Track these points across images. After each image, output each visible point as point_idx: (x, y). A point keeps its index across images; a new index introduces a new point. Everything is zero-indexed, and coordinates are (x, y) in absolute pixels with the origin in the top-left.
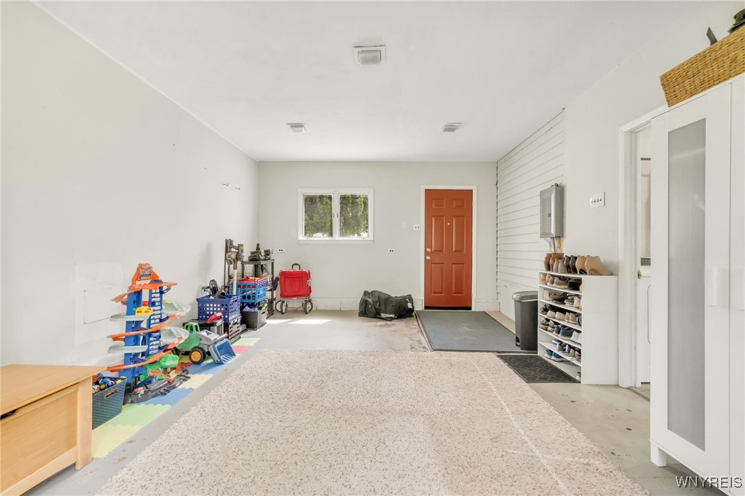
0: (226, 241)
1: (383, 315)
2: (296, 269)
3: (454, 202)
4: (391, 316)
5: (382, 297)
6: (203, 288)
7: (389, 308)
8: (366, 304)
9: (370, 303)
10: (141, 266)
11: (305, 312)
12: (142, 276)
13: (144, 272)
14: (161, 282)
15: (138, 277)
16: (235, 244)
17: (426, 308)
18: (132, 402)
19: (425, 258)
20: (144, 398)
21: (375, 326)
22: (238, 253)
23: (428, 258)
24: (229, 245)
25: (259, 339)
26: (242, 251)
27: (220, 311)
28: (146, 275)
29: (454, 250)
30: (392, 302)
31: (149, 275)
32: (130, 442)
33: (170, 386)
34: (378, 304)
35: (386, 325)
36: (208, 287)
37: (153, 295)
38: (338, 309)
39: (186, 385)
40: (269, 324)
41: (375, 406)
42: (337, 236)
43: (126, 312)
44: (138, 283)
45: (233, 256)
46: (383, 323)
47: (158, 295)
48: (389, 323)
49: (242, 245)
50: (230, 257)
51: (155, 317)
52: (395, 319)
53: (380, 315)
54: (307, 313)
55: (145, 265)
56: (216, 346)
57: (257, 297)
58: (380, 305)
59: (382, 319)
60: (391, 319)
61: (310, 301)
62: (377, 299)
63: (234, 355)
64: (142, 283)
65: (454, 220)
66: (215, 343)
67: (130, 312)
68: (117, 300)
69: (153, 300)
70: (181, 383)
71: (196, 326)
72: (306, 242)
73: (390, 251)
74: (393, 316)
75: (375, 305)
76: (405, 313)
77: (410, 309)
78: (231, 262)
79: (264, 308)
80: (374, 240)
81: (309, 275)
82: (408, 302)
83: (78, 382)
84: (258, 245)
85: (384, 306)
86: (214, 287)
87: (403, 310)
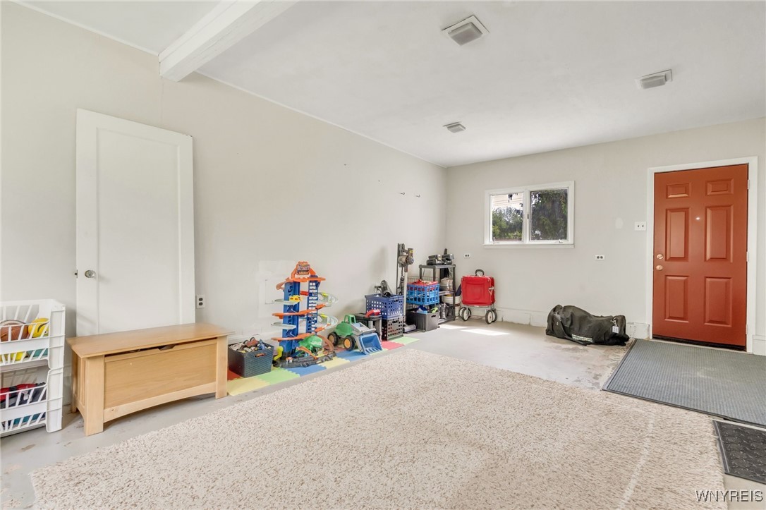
0: (399, 245)
1: (575, 337)
2: (480, 275)
3: (710, 187)
4: (586, 339)
5: (577, 314)
6: (375, 287)
7: (585, 329)
8: (553, 320)
9: (558, 320)
10: (300, 264)
11: (485, 322)
12: (301, 271)
13: (303, 268)
14: (317, 277)
15: (298, 272)
16: (406, 249)
17: (655, 337)
18: (282, 367)
19: (654, 268)
20: (290, 366)
21: (557, 348)
22: (408, 257)
23: (658, 267)
24: (401, 249)
25: (417, 340)
26: (412, 255)
27: (379, 308)
28: (304, 271)
29: (708, 256)
30: (590, 322)
31: (307, 271)
32: (254, 392)
33: (314, 361)
34: (569, 322)
35: (573, 350)
36: (380, 287)
37: (311, 288)
38: (528, 323)
39: (326, 364)
40: (442, 329)
41: (449, 427)
42: (527, 240)
43: (283, 298)
44: (296, 276)
45: (404, 259)
46: (571, 346)
47: (315, 288)
48: (581, 347)
49: (412, 249)
50: (401, 260)
51: (314, 305)
52: (590, 343)
53: (571, 337)
54: (489, 323)
55: (303, 263)
56: (362, 337)
57: (426, 300)
58: (572, 324)
59: (574, 341)
60: (586, 344)
61: (494, 311)
62: (569, 316)
63: (381, 349)
64: (301, 277)
65: (709, 212)
66: (362, 335)
67: (286, 299)
68: (279, 287)
69: (311, 291)
70: (323, 362)
71: (353, 318)
72: (492, 247)
73: (598, 257)
74: (590, 340)
75: (564, 323)
76: (607, 338)
77: (616, 334)
78: (402, 265)
79: (434, 312)
80: (574, 244)
81: (492, 282)
82: (614, 325)
83: (216, 338)
84: (446, 250)
85: (578, 326)
86: (384, 287)
87: (605, 334)
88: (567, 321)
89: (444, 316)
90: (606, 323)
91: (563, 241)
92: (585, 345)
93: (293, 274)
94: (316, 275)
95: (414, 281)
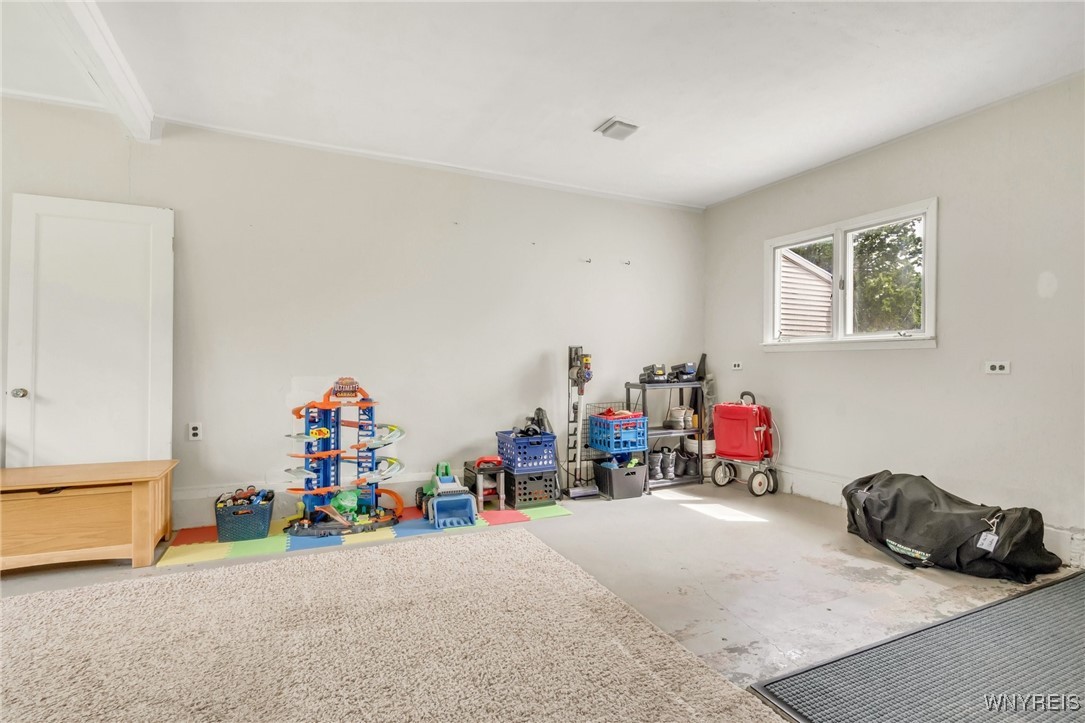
0: (571, 349)
1: (891, 546)
2: (746, 402)
4: (917, 553)
6: (523, 418)
7: (920, 529)
10: (339, 381)
12: (340, 392)
13: (346, 387)
14: (370, 400)
15: (336, 392)
16: (583, 354)
24: (574, 355)
25: (568, 513)
28: (348, 391)
30: (933, 515)
33: (341, 530)
34: (886, 511)
35: (868, 572)
36: (532, 418)
37: (362, 417)
42: (839, 332)
43: (303, 431)
44: (333, 399)
46: (875, 564)
47: (366, 417)
48: (901, 571)
50: (574, 374)
55: (347, 379)
57: (612, 445)
58: (892, 514)
60: (912, 564)
61: (772, 471)
63: (473, 522)
67: (309, 432)
68: (297, 412)
69: (362, 422)
72: (776, 349)
73: (993, 368)
74: (924, 556)
75: (873, 511)
76: (965, 560)
77: (989, 552)
78: (576, 383)
79: (630, 466)
80: (936, 338)
81: (765, 416)
82: (988, 529)
83: (130, 484)
84: (704, 357)
85: (905, 521)
86: (539, 419)
87: (959, 549)
88: (881, 508)
89: (671, 474)
90: (968, 523)
91: (915, 334)
92: (912, 566)
93: (327, 396)
94: (370, 397)
95: (601, 411)
